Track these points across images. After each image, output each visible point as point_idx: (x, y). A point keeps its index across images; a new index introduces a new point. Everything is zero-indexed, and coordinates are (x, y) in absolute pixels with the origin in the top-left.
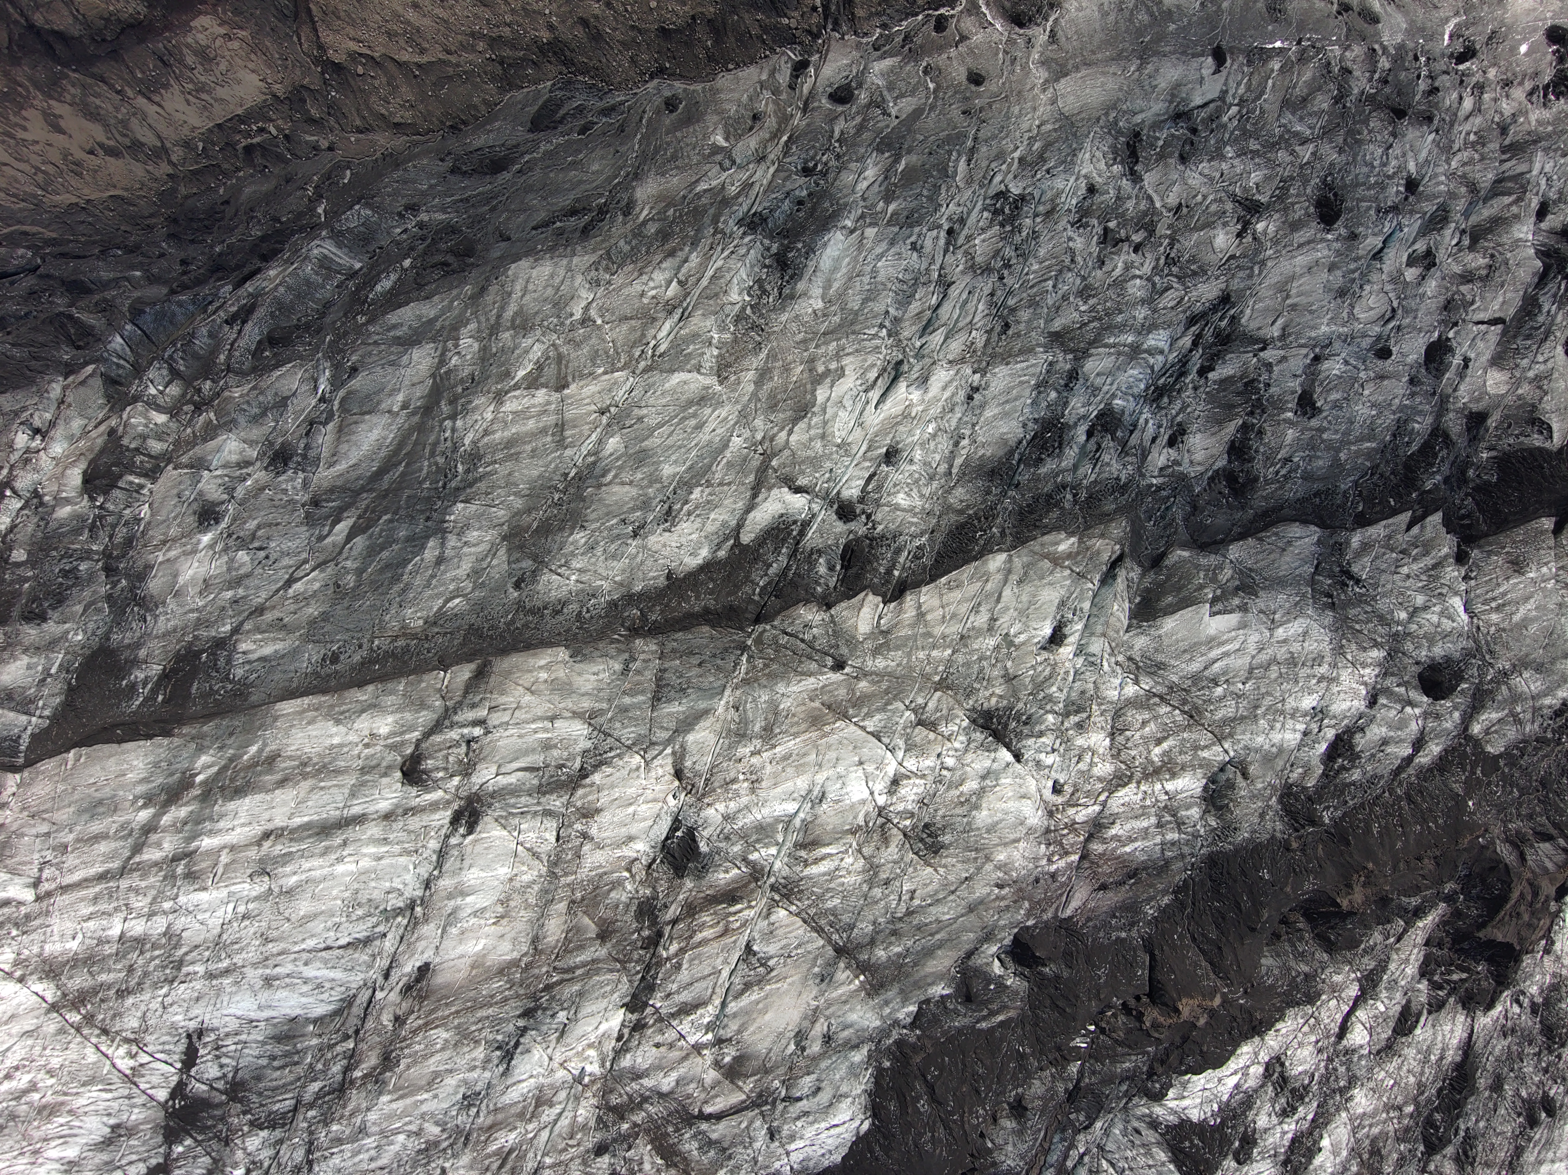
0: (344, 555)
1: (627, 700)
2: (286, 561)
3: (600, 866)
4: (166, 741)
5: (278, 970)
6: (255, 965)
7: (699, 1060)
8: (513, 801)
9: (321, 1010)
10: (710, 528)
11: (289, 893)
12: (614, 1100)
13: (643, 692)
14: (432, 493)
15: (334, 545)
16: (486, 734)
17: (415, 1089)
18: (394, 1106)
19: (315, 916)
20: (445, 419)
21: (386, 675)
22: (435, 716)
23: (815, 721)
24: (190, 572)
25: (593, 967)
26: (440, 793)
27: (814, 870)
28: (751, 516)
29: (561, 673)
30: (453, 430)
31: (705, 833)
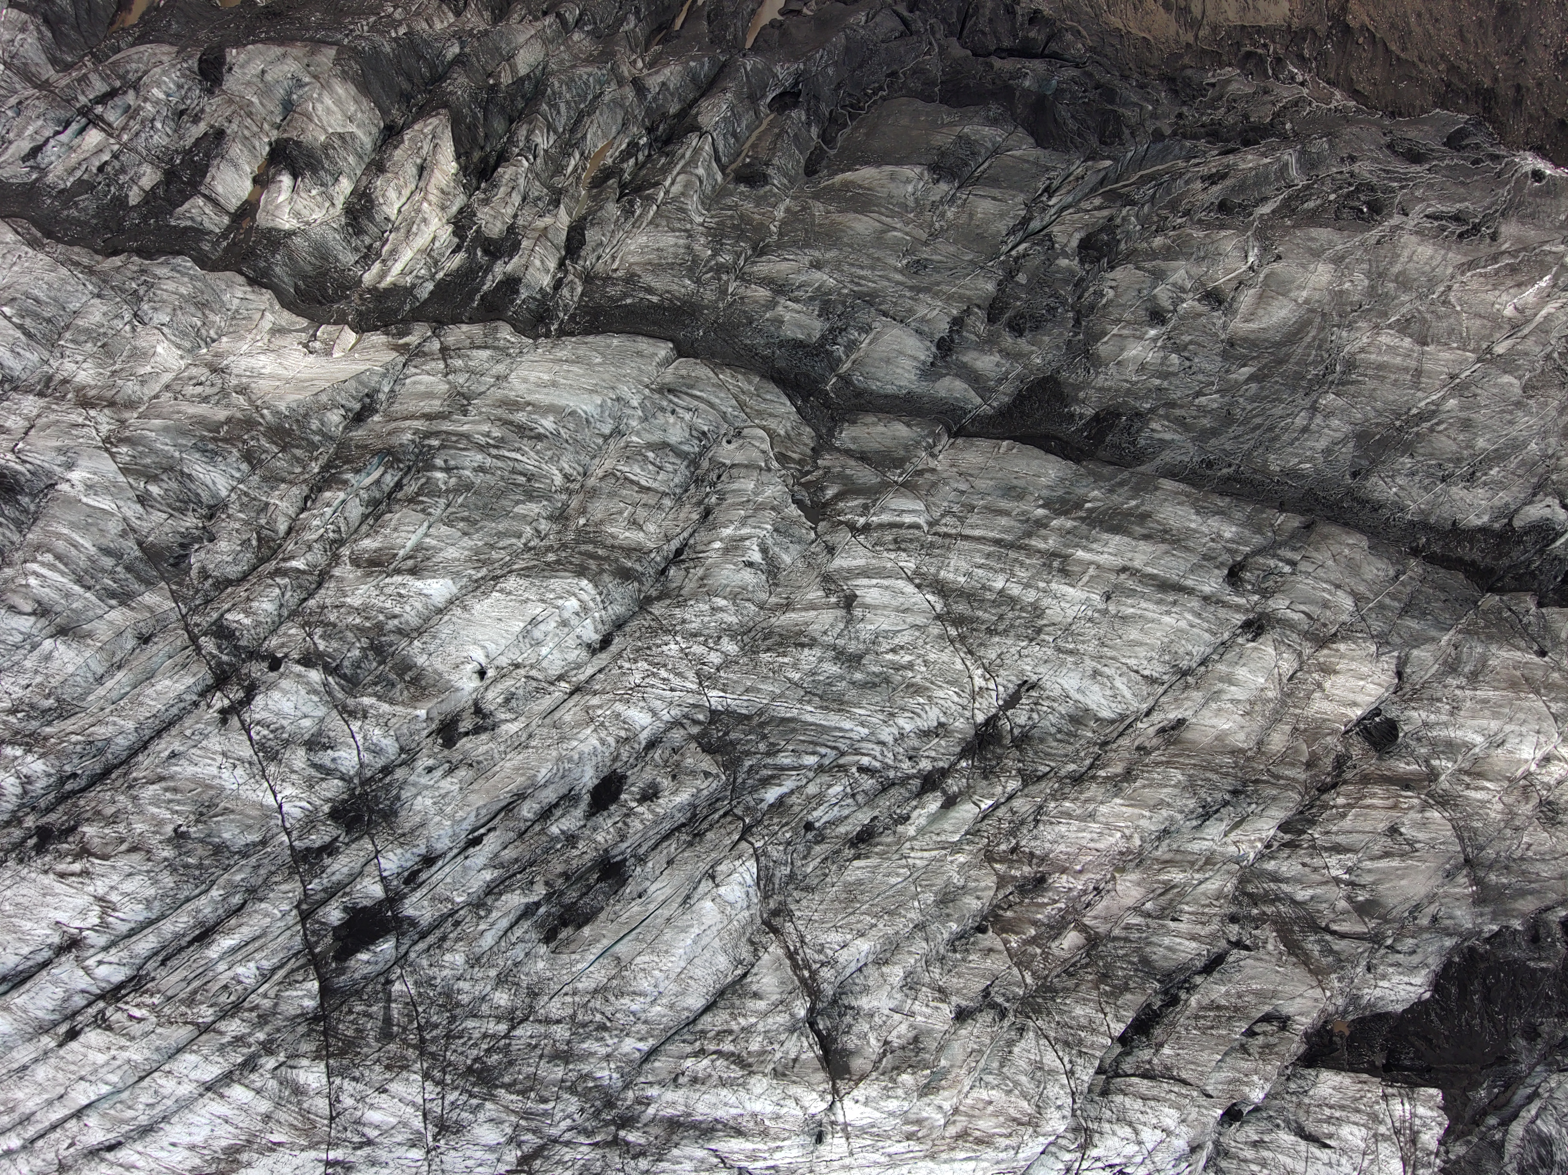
0: (1241, 392)
1: (1388, 601)
2: (1200, 377)
3: (1325, 713)
4: (1074, 467)
5: (1106, 669)
6: (1092, 658)
7: (1335, 888)
8: (1288, 632)
9: (1105, 714)
10: (1496, 502)
11: (1124, 619)
12: (1251, 888)
13: (1400, 600)
14: (1314, 377)
15: (1236, 382)
16: (1291, 574)
17: (1142, 804)
18: (1124, 809)
19: (1141, 644)
20: (1334, 325)
21: (1242, 495)
22: (1265, 542)
23: (1513, 685)
24: (1134, 352)
25: (1291, 783)
26: (1244, 601)
27: (1472, 794)
28: (1527, 508)
29: (1358, 556)
30: (1339, 336)
31: (1405, 728)
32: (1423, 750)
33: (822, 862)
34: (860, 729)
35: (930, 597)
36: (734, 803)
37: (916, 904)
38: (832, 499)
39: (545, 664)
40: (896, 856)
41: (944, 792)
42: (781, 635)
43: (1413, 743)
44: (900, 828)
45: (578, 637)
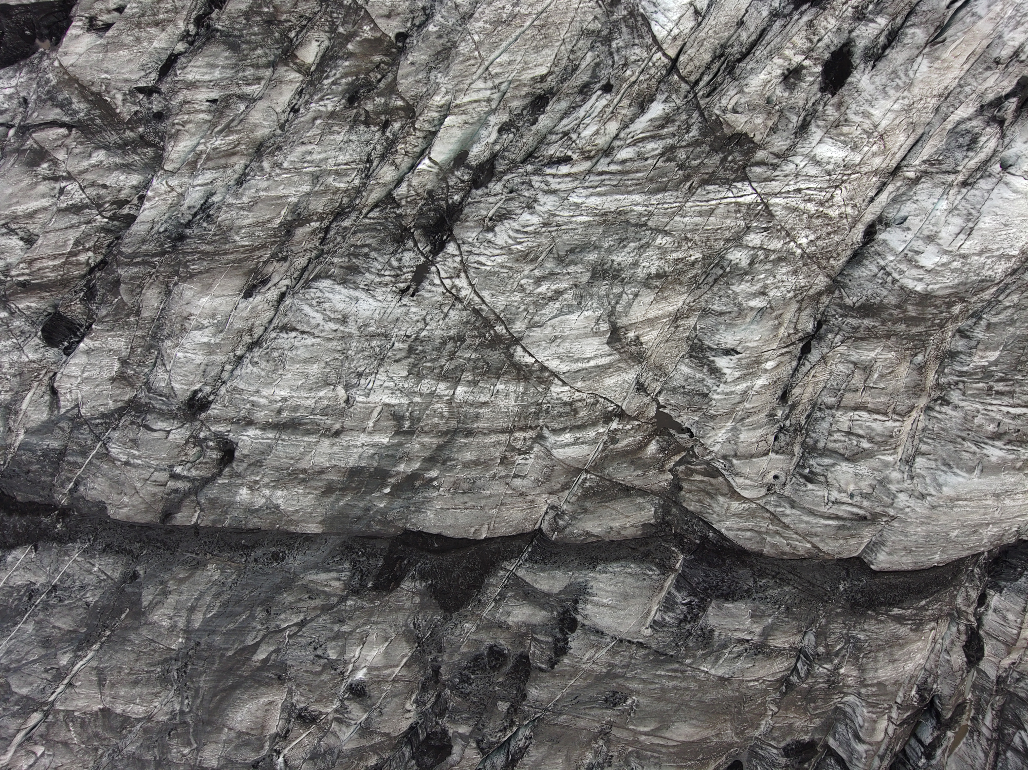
0: (261, 634)
1: (79, 460)
2: (303, 641)
3: (113, 337)
7: (70, 170)
8: (164, 407)
12: (150, 152)
13: (69, 463)
14: (196, 662)
15: (268, 643)
16: (171, 467)
17: (269, 201)
18: (285, 192)
20: (189, 712)
21: (237, 533)
22: (205, 491)
24: (374, 653)
25: (131, 260)
26: (213, 429)
29: (114, 496)
30: (182, 703)
31: (37, 341)
32: (17, 323)
33: (578, 66)
34: (579, 201)
35: (531, 360)
36: (691, 96)
37: (476, 38)
38: (649, 441)
39: (940, 190)
40: (503, 87)
41: (468, 167)
42: (681, 284)
43: (27, 328)
44: (505, 117)
45: (909, 229)
